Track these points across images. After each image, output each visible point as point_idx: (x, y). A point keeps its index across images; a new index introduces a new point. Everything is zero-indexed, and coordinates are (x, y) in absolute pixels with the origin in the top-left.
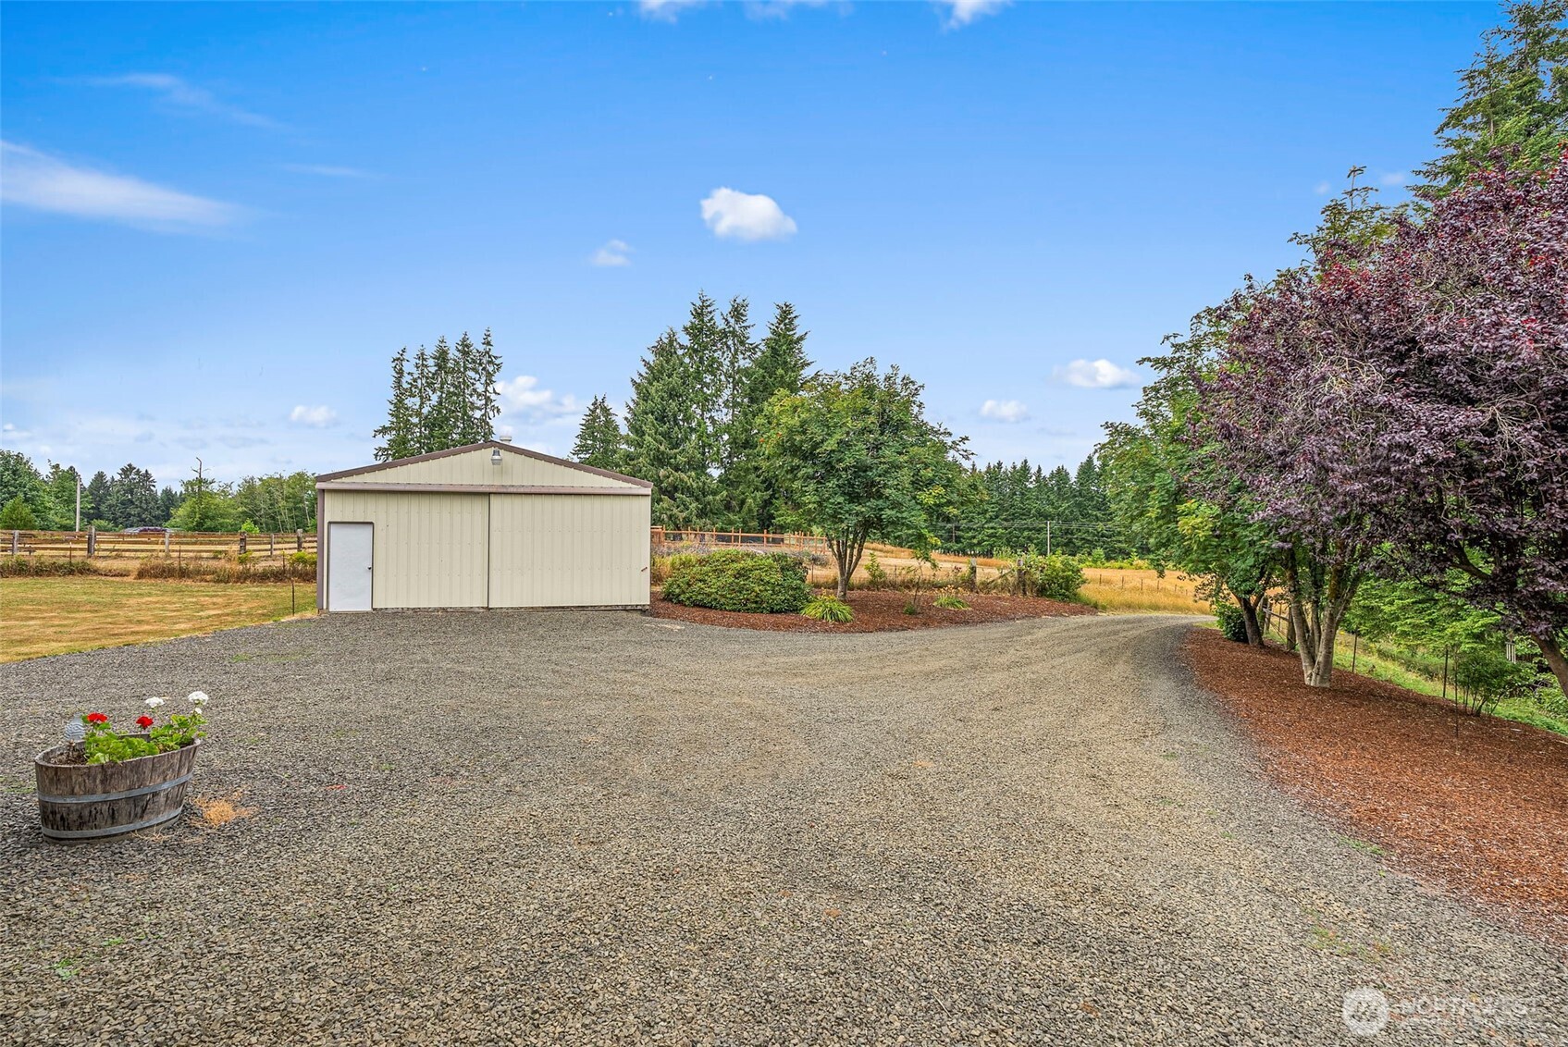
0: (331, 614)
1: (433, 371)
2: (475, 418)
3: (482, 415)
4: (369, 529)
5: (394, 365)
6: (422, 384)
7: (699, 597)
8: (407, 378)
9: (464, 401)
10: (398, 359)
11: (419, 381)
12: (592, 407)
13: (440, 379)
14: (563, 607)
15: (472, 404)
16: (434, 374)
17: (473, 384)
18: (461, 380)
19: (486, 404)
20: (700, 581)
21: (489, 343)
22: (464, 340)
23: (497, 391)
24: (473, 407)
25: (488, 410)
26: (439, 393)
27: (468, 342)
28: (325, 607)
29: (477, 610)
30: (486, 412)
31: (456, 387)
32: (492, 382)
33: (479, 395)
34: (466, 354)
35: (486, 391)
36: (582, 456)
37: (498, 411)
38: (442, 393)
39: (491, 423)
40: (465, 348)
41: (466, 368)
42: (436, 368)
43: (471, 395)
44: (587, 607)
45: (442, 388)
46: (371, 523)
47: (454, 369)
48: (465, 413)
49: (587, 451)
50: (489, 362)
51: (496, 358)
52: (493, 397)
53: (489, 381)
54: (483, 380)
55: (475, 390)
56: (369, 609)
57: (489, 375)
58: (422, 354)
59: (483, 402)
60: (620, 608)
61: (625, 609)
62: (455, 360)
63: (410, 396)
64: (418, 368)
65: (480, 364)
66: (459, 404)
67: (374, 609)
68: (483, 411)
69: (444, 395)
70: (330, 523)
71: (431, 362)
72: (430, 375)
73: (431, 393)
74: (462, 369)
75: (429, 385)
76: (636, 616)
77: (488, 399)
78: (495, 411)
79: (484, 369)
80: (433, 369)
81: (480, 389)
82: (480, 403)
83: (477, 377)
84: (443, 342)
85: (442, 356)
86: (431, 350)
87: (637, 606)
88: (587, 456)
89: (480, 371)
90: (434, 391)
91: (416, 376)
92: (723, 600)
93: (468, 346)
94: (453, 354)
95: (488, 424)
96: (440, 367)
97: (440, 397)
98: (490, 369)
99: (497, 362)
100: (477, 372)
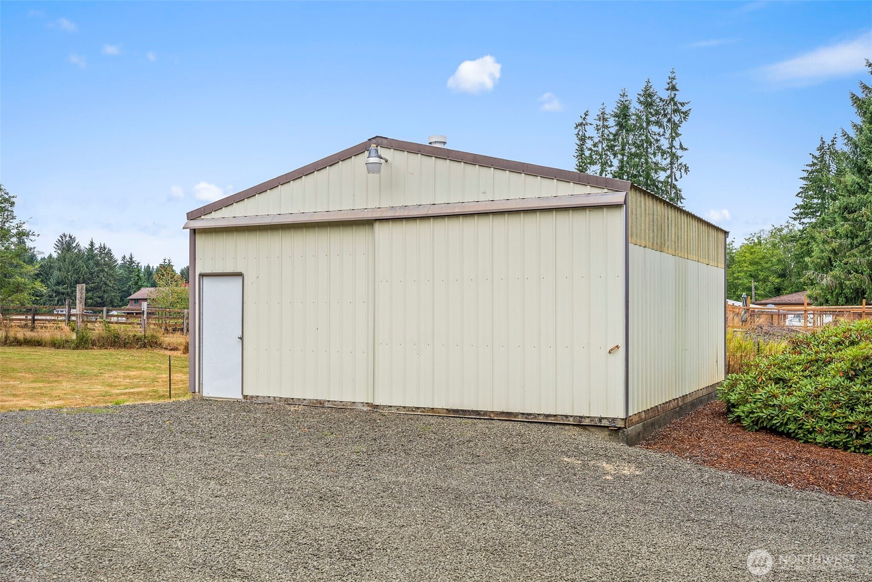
0: (203, 399)
1: (614, 132)
2: (659, 182)
3: (668, 177)
4: (239, 280)
5: (576, 131)
6: (603, 149)
7: (764, 414)
8: (589, 144)
9: (647, 162)
10: (581, 124)
11: (600, 145)
12: (817, 154)
13: (620, 140)
14: (477, 413)
15: (656, 164)
16: (615, 135)
17: (657, 141)
18: (644, 138)
19: (672, 163)
20: (778, 381)
21: (674, 88)
22: (646, 89)
23: (684, 147)
24: (657, 168)
25: (674, 170)
26: (620, 157)
27: (651, 90)
28: (197, 391)
29: (360, 407)
30: (672, 172)
31: (638, 147)
32: (678, 135)
33: (663, 153)
34: (648, 105)
35: (672, 147)
36: (806, 220)
37: (687, 170)
38: (623, 155)
39: (679, 185)
40: (648, 99)
41: (648, 122)
42: (617, 128)
43: (654, 154)
44: (516, 415)
45: (623, 149)
46: (240, 275)
47: (635, 125)
48: (648, 176)
49: (813, 214)
50: (676, 111)
51: (682, 104)
52: (679, 153)
53: (675, 134)
54: (667, 135)
55: (659, 148)
56: (240, 397)
57: (675, 126)
58: (603, 113)
59: (669, 160)
60: (571, 421)
61: (581, 424)
62: (636, 115)
63: (590, 163)
64: (598, 130)
65: (665, 115)
66: (642, 166)
67: (245, 397)
68: (669, 172)
69: (625, 159)
70: (202, 275)
71: (612, 122)
72: (611, 137)
73: (612, 157)
74: (645, 125)
75: (611, 148)
76: (600, 440)
77: (674, 157)
78: (683, 171)
79: (669, 121)
80: (613, 130)
81: (665, 144)
82: (665, 163)
83: (661, 130)
84: (624, 95)
85: (623, 113)
86: (612, 108)
87: (601, 419)
88: (814, 220)
89: (665, 124)
90: (615, 155)
91: (596, 140)
92: (810, 423)
93: (650, 96)
94: (635, 107)
95: (674, 187)
96: (621, 126)
97: (622, 161)
98: (676, 118)
99: (684, 109)
100: (661, 126)
